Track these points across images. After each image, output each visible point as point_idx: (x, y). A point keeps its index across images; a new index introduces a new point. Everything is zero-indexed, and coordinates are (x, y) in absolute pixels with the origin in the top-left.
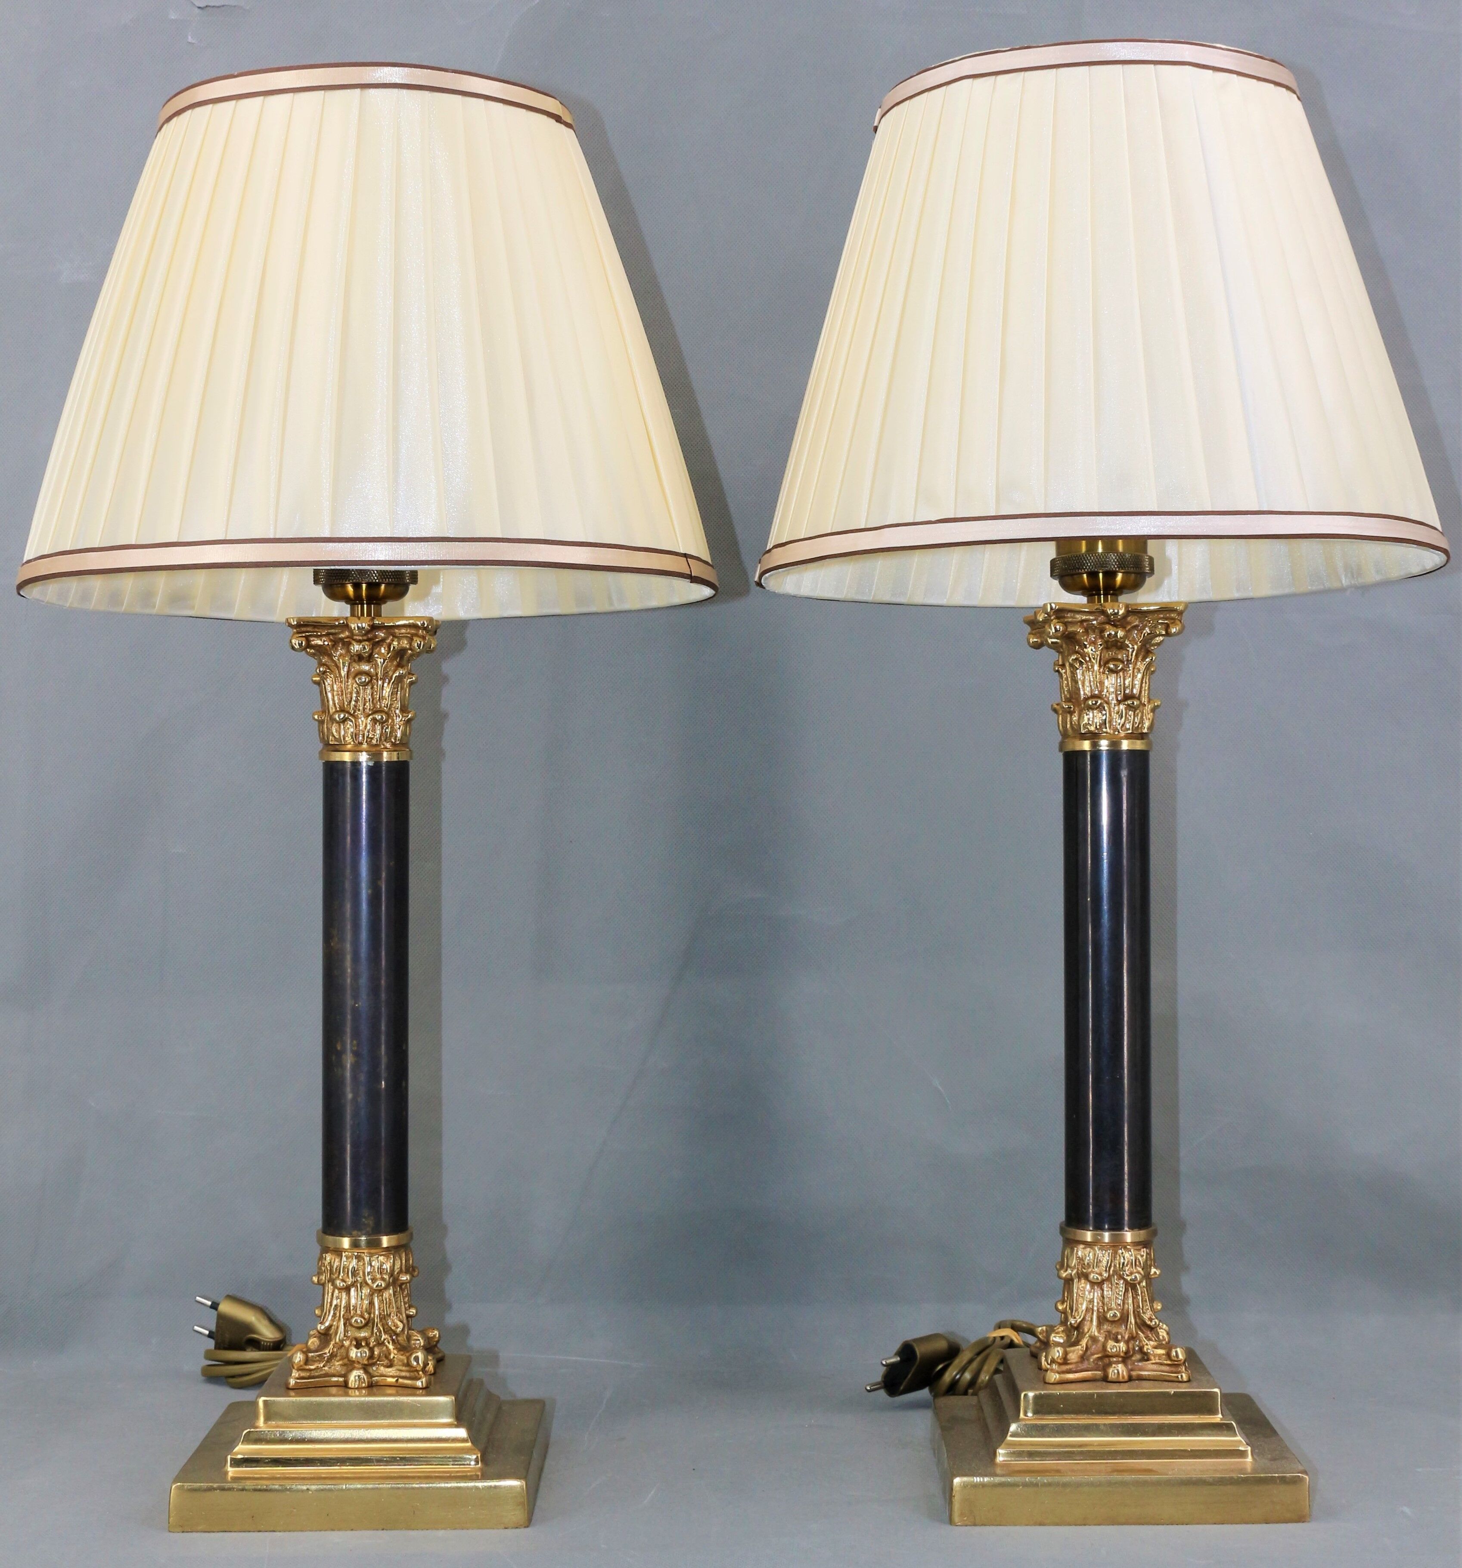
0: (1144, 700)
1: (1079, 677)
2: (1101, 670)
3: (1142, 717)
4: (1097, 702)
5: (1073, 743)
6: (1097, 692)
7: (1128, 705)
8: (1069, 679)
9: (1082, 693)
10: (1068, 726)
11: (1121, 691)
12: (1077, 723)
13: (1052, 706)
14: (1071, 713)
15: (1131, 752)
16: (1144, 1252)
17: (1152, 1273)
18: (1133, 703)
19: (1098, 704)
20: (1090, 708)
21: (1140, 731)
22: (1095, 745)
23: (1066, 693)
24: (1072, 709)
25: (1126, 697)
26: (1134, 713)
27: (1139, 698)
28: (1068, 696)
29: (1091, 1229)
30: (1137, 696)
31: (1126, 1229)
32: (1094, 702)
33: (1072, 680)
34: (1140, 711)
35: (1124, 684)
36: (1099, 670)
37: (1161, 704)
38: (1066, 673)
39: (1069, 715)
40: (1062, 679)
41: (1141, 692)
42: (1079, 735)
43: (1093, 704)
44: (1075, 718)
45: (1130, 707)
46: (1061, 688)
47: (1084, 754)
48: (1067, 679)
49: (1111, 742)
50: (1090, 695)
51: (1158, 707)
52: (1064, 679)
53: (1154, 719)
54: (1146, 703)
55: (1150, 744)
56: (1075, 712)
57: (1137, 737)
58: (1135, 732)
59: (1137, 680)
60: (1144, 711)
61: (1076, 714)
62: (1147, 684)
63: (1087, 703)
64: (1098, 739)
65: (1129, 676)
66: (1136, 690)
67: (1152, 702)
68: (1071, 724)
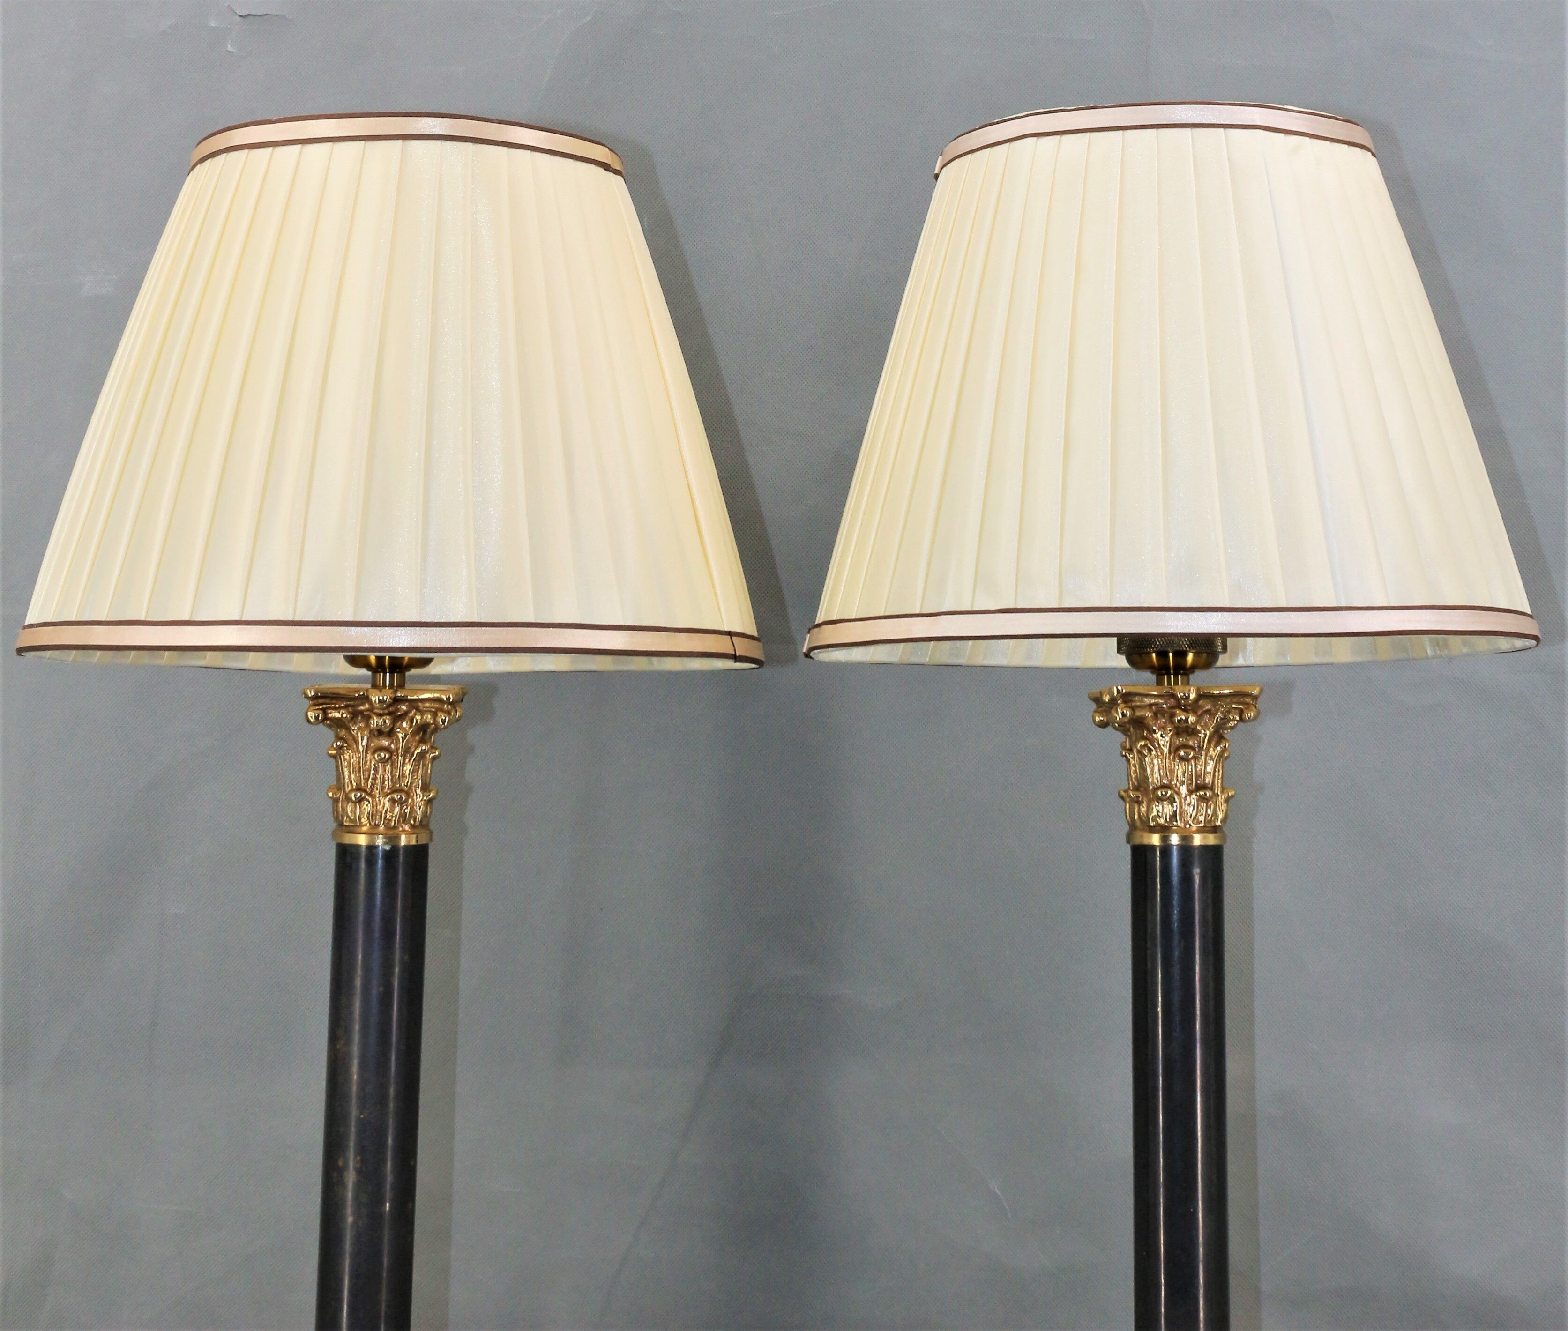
0: (1218, 790)
1: (1147, 764)
2: (1171, 757)
3: (1215, 808)
4: (1165, 793)
5: (1142, 837)
6: (1166, 781)
7: (1200, 795)
8: (1137, 766)
9: (1150, 780)
10: (1136, 817)
11: (1192, 780)
12: (1145, 815)
13: (1119, 793)
14: (1140, 803)
15: (1203, 847)
18: (1205, 793)
19: (1167, 795)
20: (1159, 798)
21: (1212, 823)
22: (1165, 839)
23: (1134, 780)
24: (1140, 799)
25: (1199, 788)
26: (1207, 804)
27: (1212, 789)
28: (1136, 783)
30: (1210, 786)
33: (1140, 766)
34: (1213, 802)
35: (1196, 772)
36: (1169, 757)
37: (1235, 793)
38: (1133, 758)
39: (1136, 805)
41: (1213, 780)
42: (1147, 828)
43: (1162, 794)
44: (1143, 809)
45: (1202, 799)
46: (1129, 774)
47: (1153, 848)
48: (1135, 765)
49: (1181, 836)
50: (1159, 784)
51: (1232, 796)
52: (1131, 766)
53: (1227, 811)
54: (1219, 793)
55: (1224, 838)
56: (1143, 802)
57: (1209, 830)
58: (1207, 825)
59: (1210, 768)
60: (1218, 802)
61: (1145, 805)
62: (1220, 773)
63: (1156, 793)
64: (1168, 833)
65: (1201, 763)
66: (1209, 779)
67: (1225, 791)
68: (1139, 814)
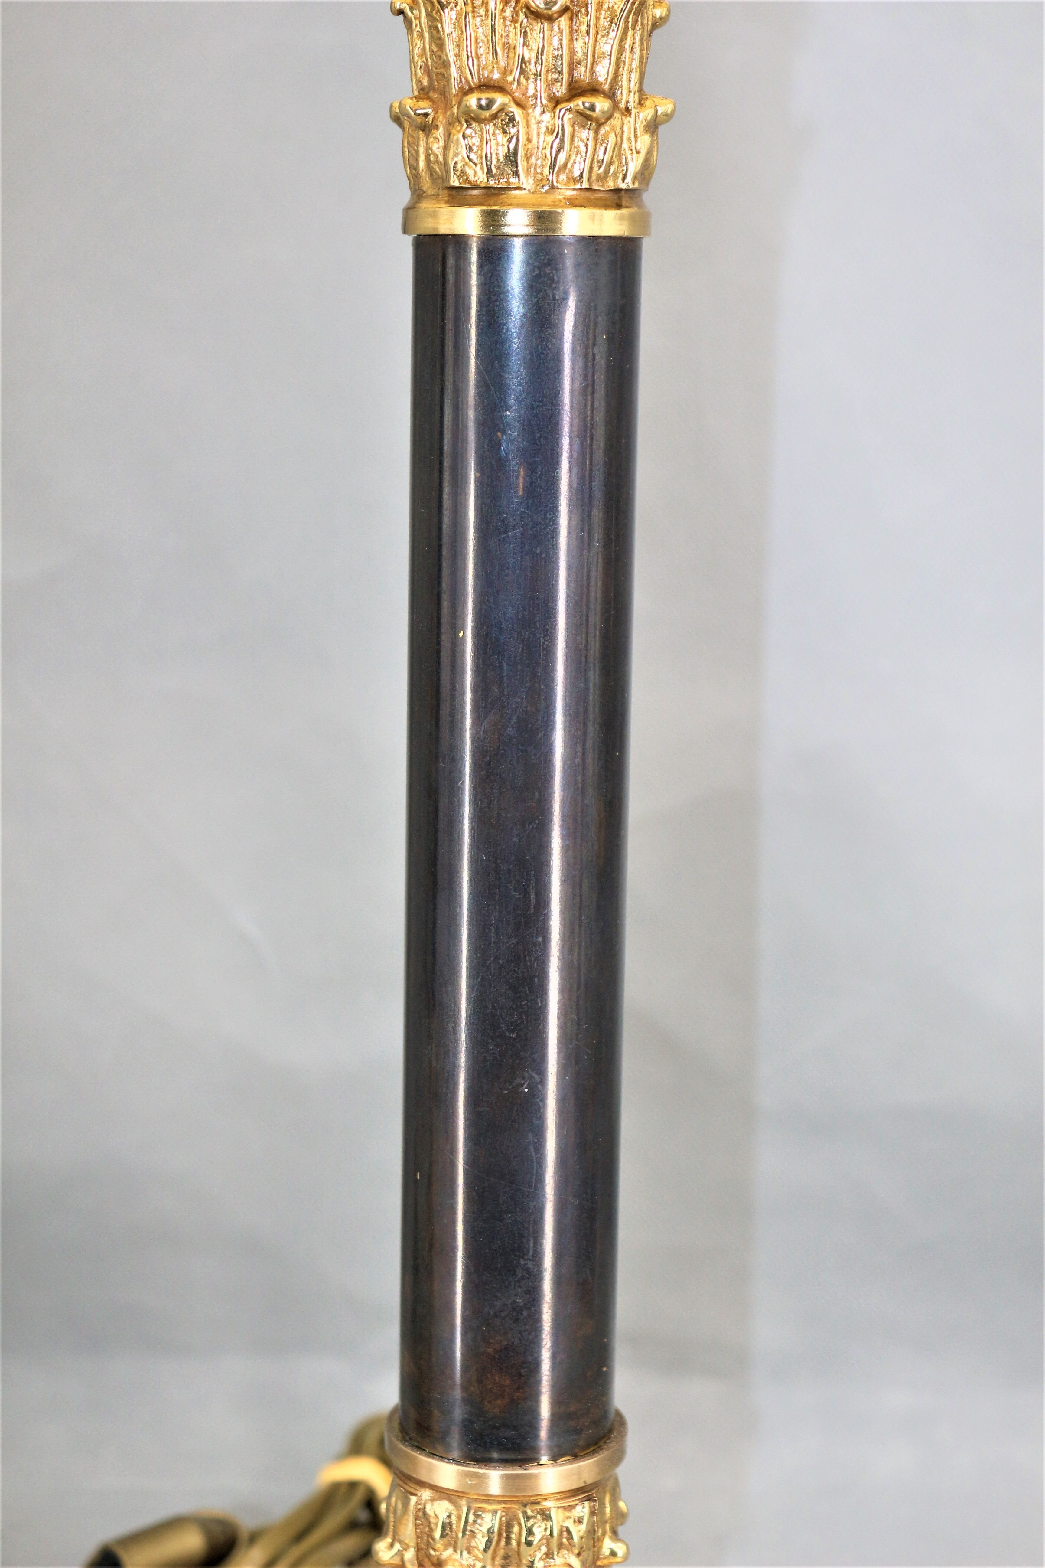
0: (627, 95)
1: (447, 31)
2: (508, 12)
3: (618, 146)
4: (491, 103)
5: (434, 215)
6: (496, 76)
7: (579, 113)
8: (427, 35)
9: (454, 71)
10: (422, 164)
11: (561, 73)
12: (441, 159)
13: (391, 107)
14: (427, 128)
15: (590, 242)
16: (583, 1510)
17: (606, 1551)
18: (592, 108)
19: (495, 108)
20: (471, 118)
21: (611, 185)
22: (492, 219)
23: (419, 73)
24: (430, 118)
25: (576, 90)
26: (597, 132)
27: (611, 95)
28: (425, 82)
29: (456, 1454)
30: (606, 87)
31: (544, 1459)
32: (483, 102)
33: (431, 37)
34: (613, 129)
35: (572, 52)
36: (503, 10)
37: (673, 111)
38: (418, 18)
39: (422, 135)
40: (412, 34)
41: (616, 76)
42: (446, 192)
43: (480, 107)
44: (437, 148)
45: (585, 117)
46: (412, 61)
47: (459, 241)
48: (421, 35)
49: (534, 212)
50: (476, 80)
51: (668, 117)
52: (415, 35)
53: (649, 152)
54: (631, 106)
55: (643, 220)
56: (437, 128)
57: (606, 199)
58: (595, 187)
59: (608, 45)
60: (626, 128)
61: (440, 133)
62: (637, 57)
63: (464, 103)
64: (503, 204)
65: (584, 28)
66: (603, 72)
67: (648, 103)
68: (427, 156)
